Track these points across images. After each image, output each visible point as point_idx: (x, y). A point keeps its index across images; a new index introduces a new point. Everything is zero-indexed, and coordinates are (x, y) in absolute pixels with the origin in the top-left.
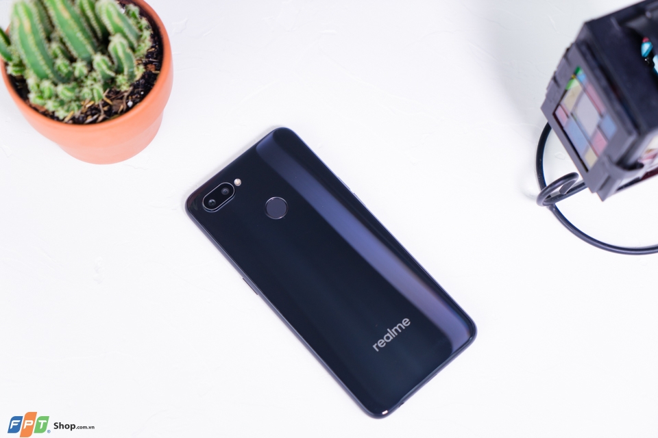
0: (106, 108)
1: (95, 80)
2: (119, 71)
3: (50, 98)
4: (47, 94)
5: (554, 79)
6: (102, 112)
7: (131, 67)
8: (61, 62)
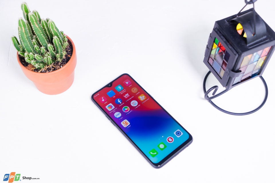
0: (53, 69)
1: (48, 55)
2: (57, 53)
3: (32, 60)
4: (31, 58)
5: (207, 47)
6: (52, 69)
7: (61, 51)
8: (36, 46)
